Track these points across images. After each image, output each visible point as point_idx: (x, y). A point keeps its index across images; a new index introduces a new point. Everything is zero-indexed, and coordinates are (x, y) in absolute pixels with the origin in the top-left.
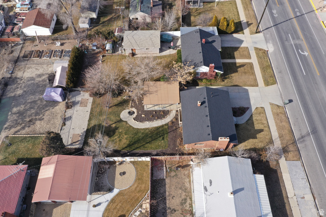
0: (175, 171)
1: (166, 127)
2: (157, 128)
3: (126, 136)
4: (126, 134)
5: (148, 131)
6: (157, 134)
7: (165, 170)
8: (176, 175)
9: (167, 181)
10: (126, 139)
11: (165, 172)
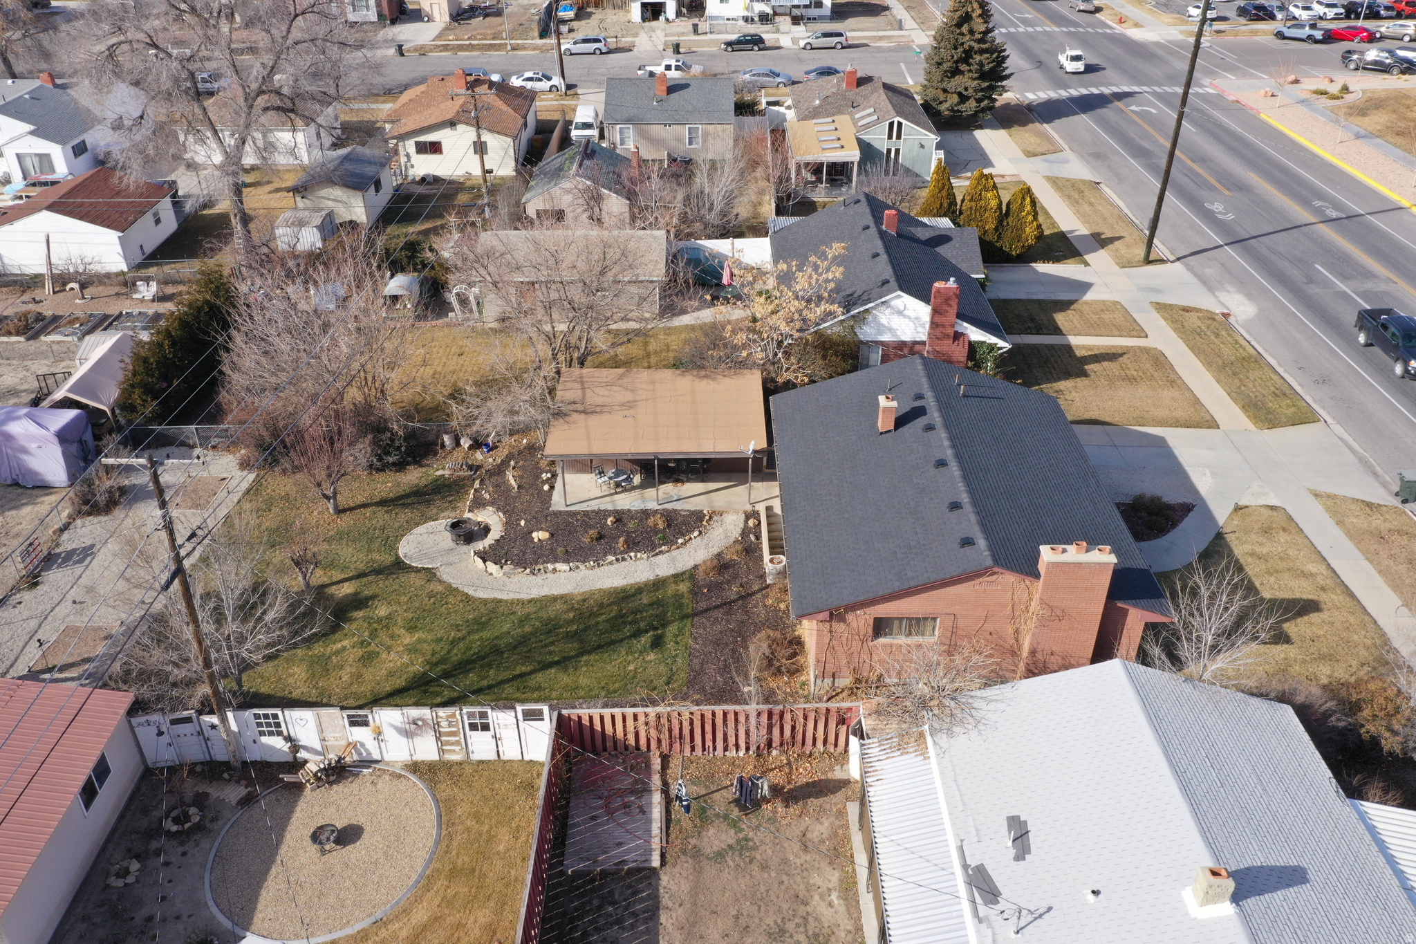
0: (734, 824)
1: (683, 587)
2: (624, 596)
3: (408, 639)
4: (412, 628)
5: (559, 606)
6: (618, 622)
7: (657, 813)
8: (743, 846)
9: (673, 884)
10: (412, 650)
11: (656, 827)
